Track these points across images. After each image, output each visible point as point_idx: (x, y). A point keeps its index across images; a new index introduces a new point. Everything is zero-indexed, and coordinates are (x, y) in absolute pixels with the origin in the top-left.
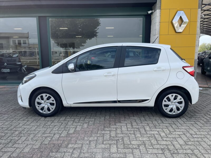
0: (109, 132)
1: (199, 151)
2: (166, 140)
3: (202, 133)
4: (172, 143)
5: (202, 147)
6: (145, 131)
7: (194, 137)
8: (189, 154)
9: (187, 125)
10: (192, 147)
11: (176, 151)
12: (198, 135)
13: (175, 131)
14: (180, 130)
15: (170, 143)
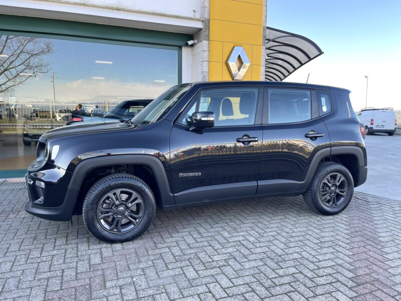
0: (168, 250)
4: (269, 248)
5: (309, 248)
6: (225, 238)
7: (293, 236)
9: (276, 221)
10: (298, 250)
11: (280, 259)
12: (297, 232)
13: (266, 232)
14: (270, 230)
15: (267, 249)
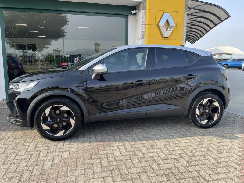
0: (99, 161)
1: (205, 172)
2: (168, 163)
3: (202, 149)
4: (174, 165)
6: (143, 153)
7: (196, 155)
8: (196, 177)
9: (185, 141)
11: (181, 176)
12: (199, 152)
13: (175, 150)
14: (179, 148)
